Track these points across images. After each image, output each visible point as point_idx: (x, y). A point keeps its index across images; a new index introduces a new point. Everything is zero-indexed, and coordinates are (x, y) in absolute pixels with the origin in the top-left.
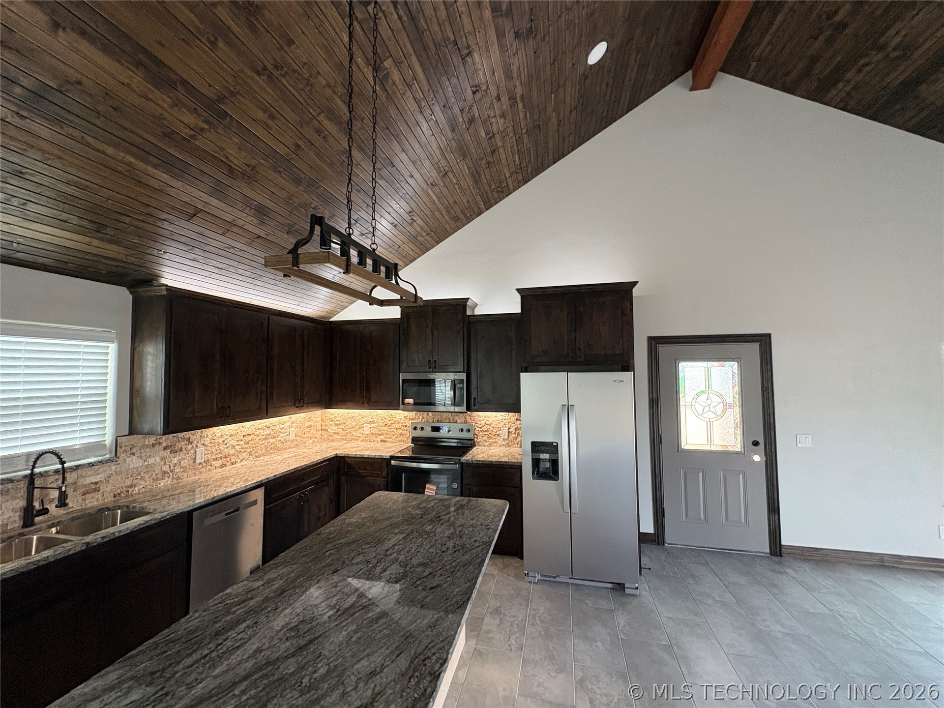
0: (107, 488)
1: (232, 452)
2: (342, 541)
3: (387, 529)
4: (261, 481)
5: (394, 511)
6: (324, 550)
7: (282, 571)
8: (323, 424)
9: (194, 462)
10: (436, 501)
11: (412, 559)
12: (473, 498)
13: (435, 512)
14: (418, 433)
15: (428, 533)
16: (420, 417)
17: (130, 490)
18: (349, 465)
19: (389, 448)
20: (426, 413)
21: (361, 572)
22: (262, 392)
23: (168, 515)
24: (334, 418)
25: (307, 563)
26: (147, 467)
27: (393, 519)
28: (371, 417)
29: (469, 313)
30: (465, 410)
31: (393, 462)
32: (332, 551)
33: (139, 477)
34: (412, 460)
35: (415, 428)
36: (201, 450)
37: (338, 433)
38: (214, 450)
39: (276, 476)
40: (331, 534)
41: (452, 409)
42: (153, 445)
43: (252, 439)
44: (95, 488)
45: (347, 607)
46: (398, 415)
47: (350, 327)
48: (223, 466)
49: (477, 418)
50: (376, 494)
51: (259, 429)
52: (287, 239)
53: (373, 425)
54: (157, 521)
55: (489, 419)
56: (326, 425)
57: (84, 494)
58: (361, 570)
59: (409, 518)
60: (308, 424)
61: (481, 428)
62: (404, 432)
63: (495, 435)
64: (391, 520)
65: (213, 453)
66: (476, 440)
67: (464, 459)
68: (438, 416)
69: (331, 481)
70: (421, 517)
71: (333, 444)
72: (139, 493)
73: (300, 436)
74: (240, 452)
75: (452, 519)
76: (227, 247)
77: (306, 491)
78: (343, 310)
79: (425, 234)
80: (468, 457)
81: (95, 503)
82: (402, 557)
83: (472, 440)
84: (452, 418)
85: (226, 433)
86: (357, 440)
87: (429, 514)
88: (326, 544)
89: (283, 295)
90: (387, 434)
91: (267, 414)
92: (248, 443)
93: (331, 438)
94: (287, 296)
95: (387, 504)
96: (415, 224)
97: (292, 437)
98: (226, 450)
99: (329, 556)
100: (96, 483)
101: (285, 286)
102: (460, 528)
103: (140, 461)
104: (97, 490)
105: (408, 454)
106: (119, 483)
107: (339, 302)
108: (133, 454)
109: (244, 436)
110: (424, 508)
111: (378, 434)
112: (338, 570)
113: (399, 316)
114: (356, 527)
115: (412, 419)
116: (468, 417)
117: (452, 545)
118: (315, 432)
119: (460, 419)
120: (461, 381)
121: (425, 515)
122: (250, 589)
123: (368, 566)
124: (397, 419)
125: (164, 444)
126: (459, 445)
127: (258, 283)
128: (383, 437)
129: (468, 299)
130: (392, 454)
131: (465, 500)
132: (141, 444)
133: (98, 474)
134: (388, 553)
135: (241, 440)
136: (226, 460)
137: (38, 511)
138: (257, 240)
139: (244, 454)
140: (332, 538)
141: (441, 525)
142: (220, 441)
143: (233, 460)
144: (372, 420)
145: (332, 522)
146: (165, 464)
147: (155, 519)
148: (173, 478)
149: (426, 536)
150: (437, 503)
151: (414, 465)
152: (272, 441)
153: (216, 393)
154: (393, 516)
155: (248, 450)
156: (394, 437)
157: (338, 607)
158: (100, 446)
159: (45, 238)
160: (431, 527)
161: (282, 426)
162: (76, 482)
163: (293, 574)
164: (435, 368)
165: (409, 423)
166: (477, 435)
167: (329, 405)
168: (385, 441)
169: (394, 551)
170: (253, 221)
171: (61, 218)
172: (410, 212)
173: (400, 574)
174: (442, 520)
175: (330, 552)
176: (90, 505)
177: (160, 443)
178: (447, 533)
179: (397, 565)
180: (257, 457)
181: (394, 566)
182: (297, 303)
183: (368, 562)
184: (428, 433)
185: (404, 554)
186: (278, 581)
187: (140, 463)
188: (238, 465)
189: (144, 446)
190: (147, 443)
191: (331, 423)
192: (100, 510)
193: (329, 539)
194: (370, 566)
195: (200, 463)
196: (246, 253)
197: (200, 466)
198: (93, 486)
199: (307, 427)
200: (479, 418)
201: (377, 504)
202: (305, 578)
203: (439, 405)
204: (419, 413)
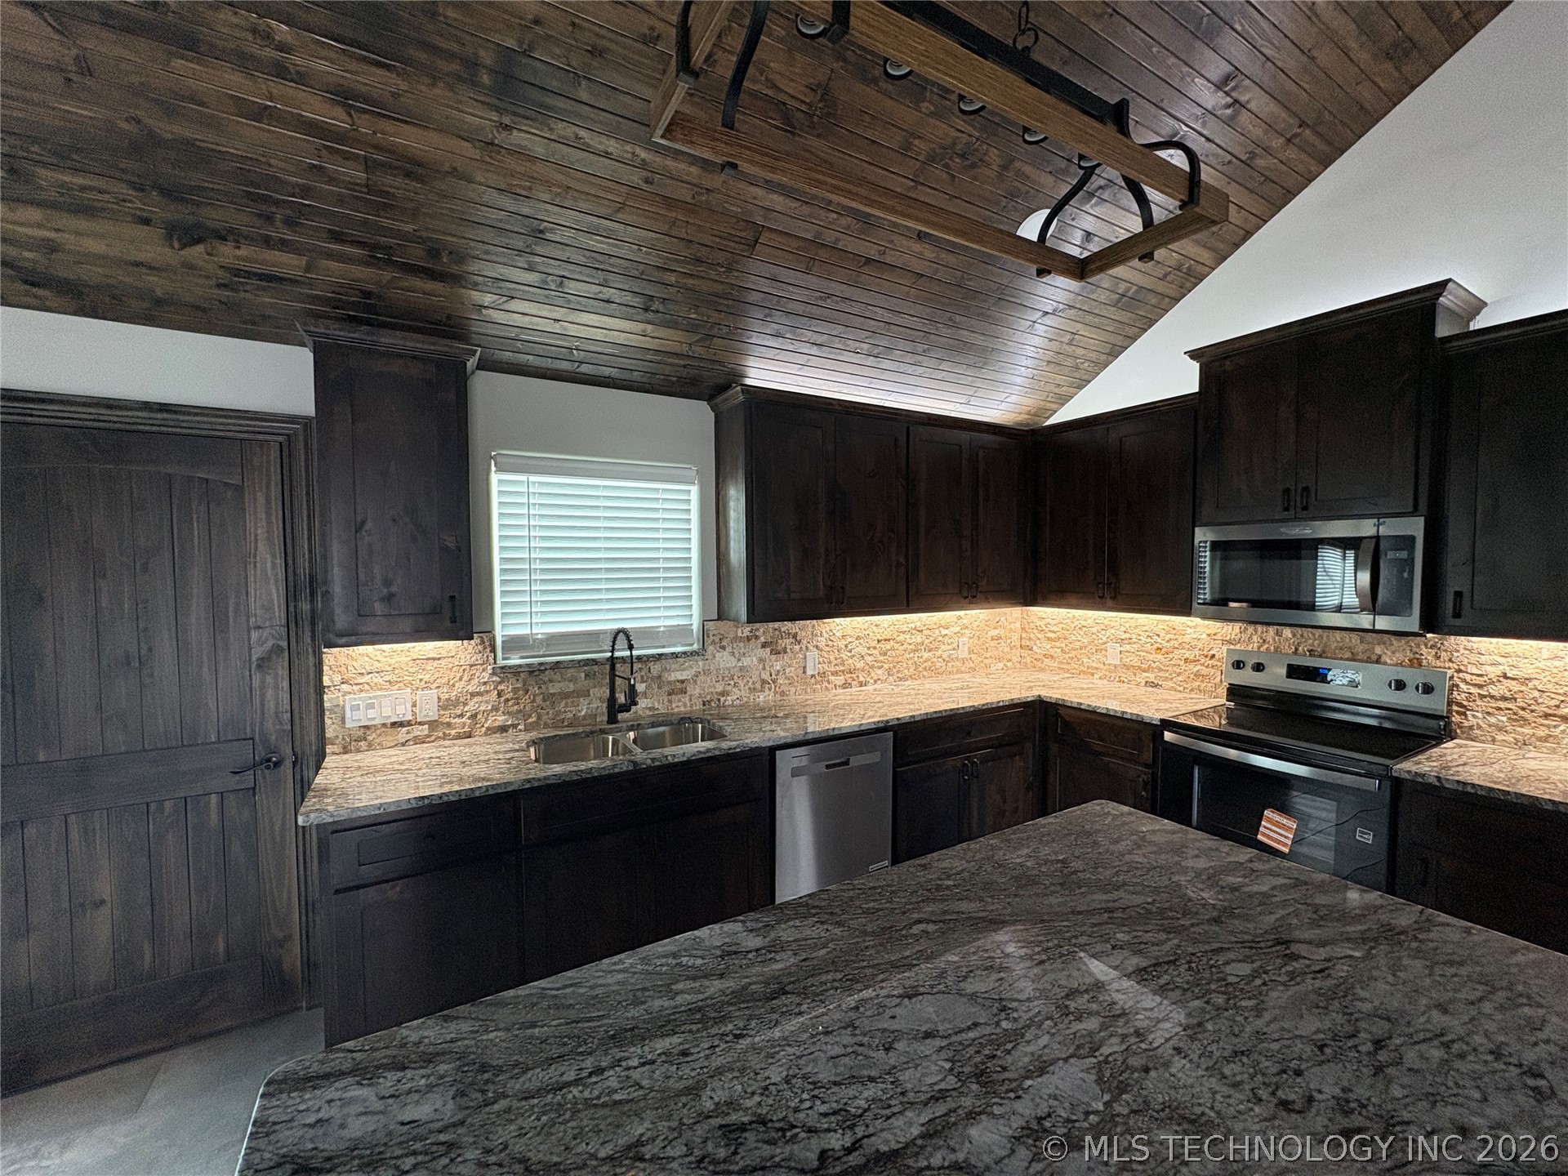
0: (695, 691)
1: (859, 665)
2: (964, 906)
3: (1096, 919)
4: (887, 722)
5: (1132, 867)
6: (915, 916)
7: (809, 932)
8: (1024, 635)
9: (804, 672)
10: (1281, 881)
11: (1147, 1070)
12: (1444, 917)
13: (1273, 918)
14: (1248, 677)
15: (1231, 991)
16: (1255, 638)
17: (722, 699)
18: (1066, 724)
19: (1166, 701)
20: (1272, 630)
21: (971, 1035)
22: (899, 564)
23: (738, 746)
24: (1046, 625)
25: (865, 933)
26: (741, 669)
27: (1121, 893)
28: (1123, 629)
29: (1443, 330)
30: (1415, 628)
31: (1168, 736)
32: (931, 928)
33: (732, 683)
34: (1221, 741)
35: (1238, 665)
36: (812, 654)
37: (1052, 657)
38: (832, 658)
39: (913, 717)
40: (949, 877)
41: (1365, 620)
42: (748, 639)
43: (892, 649)
44: (679, 689)
45: (884, 1148)
46: (1189, 630)
47: (1074, 435)
48: (846, 685)
49: (1462, 656)
50: (1095, 806)
51: (904, 632)
52: (921, 253)
53: (1128, 647)
54: (723, 752)
55: (1522, 663)
56: (1030, 639)
57: (669, 694)
58: (976, 1025)
59: (1170, 909)
60: (994, 633)
61: (1480, 686)
62: (1205, 671)
63: (1546, 716)
64: (1115, 895)
65: (830, 662)
66: (1456, 718)
67: (1406, 767)
68: (1312, 639)
69: (1028, 746)
70: (1216, 921)
71: (1041, 676)
72: (733, 706)
73: (978, 654)
74: (872, 667)
75: (1342, 970)
76: (821, 298)
77: (975, 756)
78: (1063, 405)
79: (1282, 140)
80: (1424, 765)
81: (682, 709)
82: (1112, 1047)
83: (1441, 717)
84: (1361, 648)
85: (849, 632)
86: (1093, 674)
87: (1246, 918)
88: (927, 900)
89: (934, 384)
90: (1160, 670)
91: (908, 605)
92: (885, 654)
93: (1039, 664)
94: (942, 385)
95: (1117, 842)
96: (1244, 117)
97: (963, 653)
98: (851, 661)
99: (917, 938)
100: (682, 682)
101: (933, 363)
102: (1380, 1028)
103: (733, 659)
104: (684, 691)
105: (1215, 723)
106: (706, 687)
107: (1052, 388)
108: (724, 648)
109: (879, 641)
110: (1234, 889)
111: (1139, 668)
112: (916, 995)
113: (1194, 387)
114: (1017, 878)
115: (1229, 642)
116: (1424, 650)
117: (1331, 1091)
118: (1007, 649)
119: (1394, 655)
120: (1408, 542)
121: (1233, 916)
122: (734, 948)
123: (998, 1024)
124: (1187, 639)
125: (762, 639)
126: (1387, 725)
127: (886, 364)
128: (1151, 676)
129: (1442, 285)
130: (1167, 716)
131: (1407, 915)
132: (732, 635)
133: (684, 670)
134: (1072, 1005)
135: (875, 648)
136: (851, 677)
137: (621, 706)
138: (865, 270)
139: (880, 672)
140: (948, 888)
141: (1292, 976)
142: (842, 644)
143: (862, 679)
144: (1127, 636)
145: (964, 845)
146: (764, 669)
147: (720, 749)
148: (776, 693)
149: (1220, 1000)
150: (1284, 888)
151: (1233, 754)
152: (926, 655)
153: (821, 561)
154: (1125, 884)
155: (886, 666)
156: (1180, 678)
157: (860, 1131)
158: (685, 631)
159: (599, 335)
160: (1245, 969)
161: (944, 632)
162: (660, 677)
163: (823, 952)
164: (1305, 508)
165: (1222, 651)
166: (1460, 705)
167: (1030, 597)
168: (1156, 686)
169: (1094, 1007)
170: (848, 227)
171: (601, 296)
172: (1227, 79)
173: (1087, 1113)
174: (1295, 957)
175: (923, 926)
176: (676, 710)
177: (757, 637)
178: (1311, 1025)
179: (1087, 1070)
180: (901, 679)
181: (1075, 1069)
182: (964, 399)
183: (1004, 1009)
184: (1275, 678)
185: (1124, 1037)
186: (783, 955)
187: (732, 662)
188: (870, 688)
189: (736, 639)
190: (740, 634)
191: (1039, 636)
192: (682, 719)
193: (939, 888)
194: (1004, 1024)
195: (813, 676)
196: (853, 304)
197: (813, 680)
198: (679, 685)
199: (992, 639)
200: (1473, 658)
201: (1089, 834)
202: (839, 976)
203: (1323, 610)
204: (1251, 629)
